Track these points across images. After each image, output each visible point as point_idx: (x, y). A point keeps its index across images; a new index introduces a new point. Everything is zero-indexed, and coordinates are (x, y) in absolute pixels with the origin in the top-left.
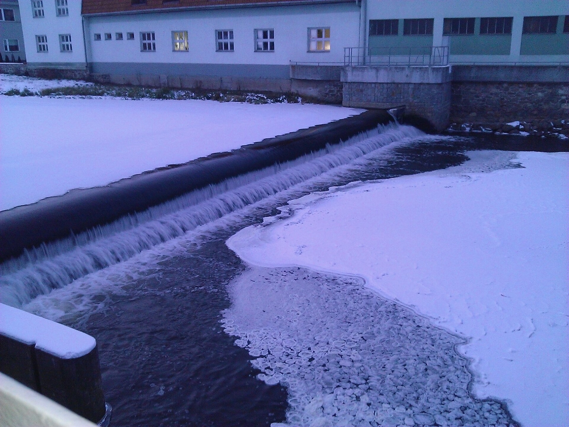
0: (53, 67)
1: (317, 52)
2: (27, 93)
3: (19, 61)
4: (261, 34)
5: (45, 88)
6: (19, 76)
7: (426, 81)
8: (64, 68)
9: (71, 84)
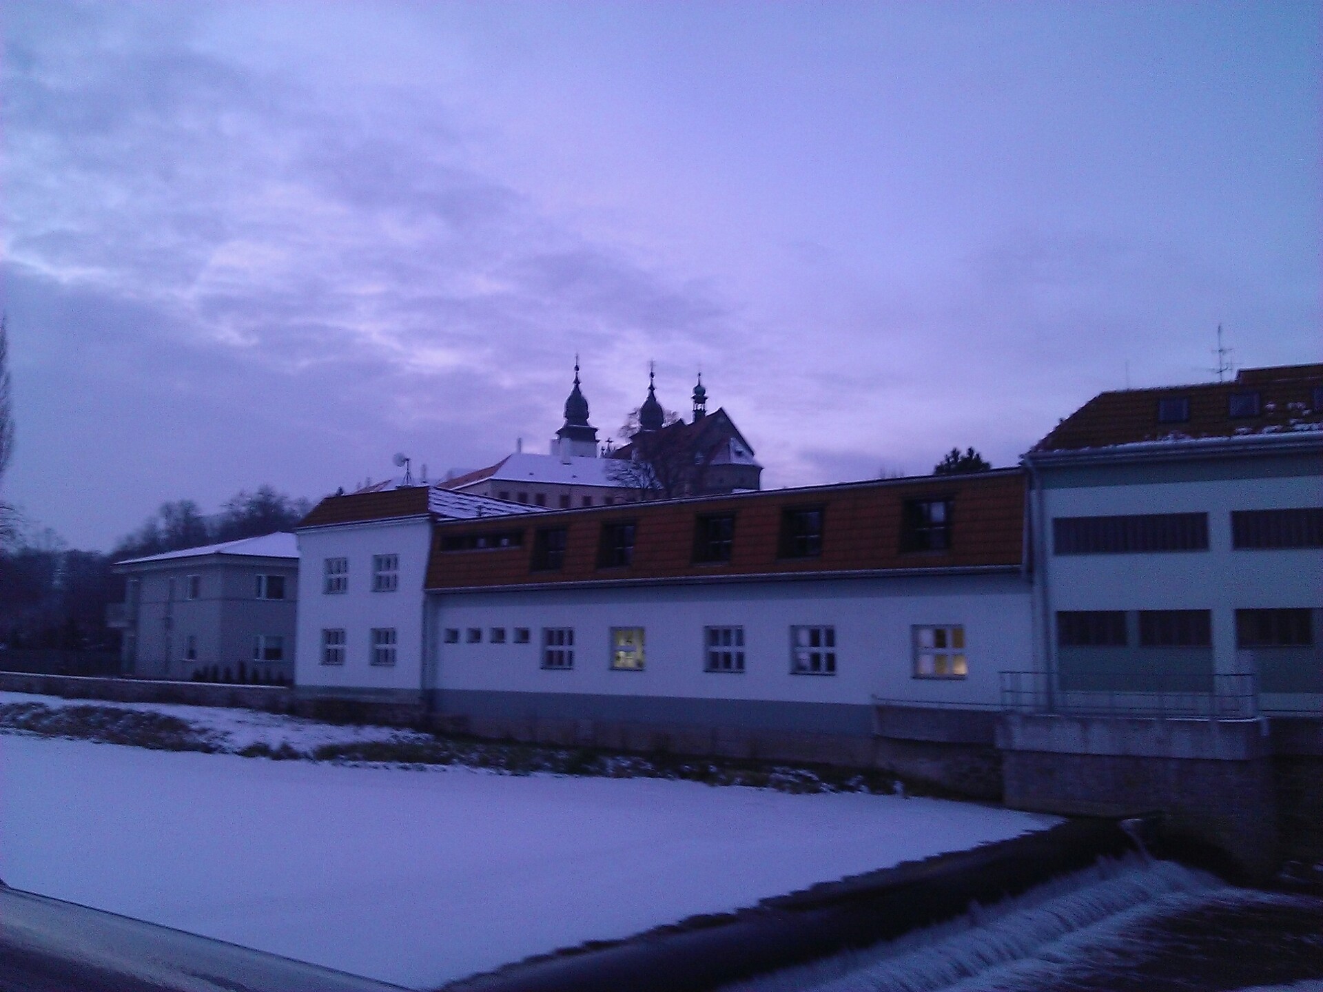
0: (349, 696)
1: (938, 679)
2: (286, 753)
3: (281, 681)
4: (805, 637)
5: (327, 742)
6: (275, 713)
7: (1207, 755)
8: (372, 698)
9: (382, 735)
